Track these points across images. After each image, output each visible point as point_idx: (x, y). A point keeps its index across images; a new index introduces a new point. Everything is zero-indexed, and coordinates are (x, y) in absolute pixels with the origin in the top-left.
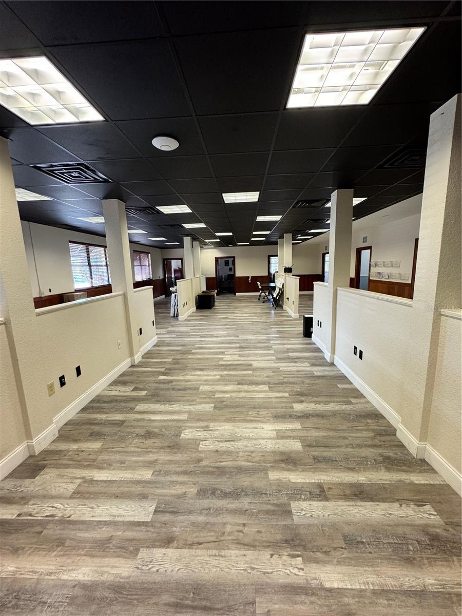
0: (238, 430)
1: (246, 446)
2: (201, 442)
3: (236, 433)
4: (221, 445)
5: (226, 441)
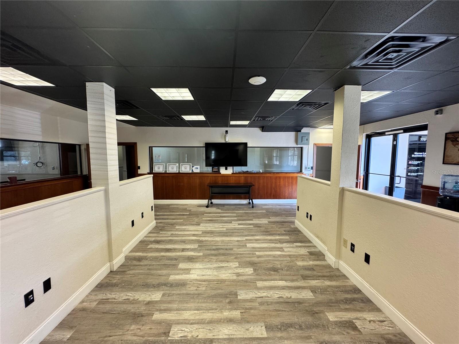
0: (216, 273)
1: (211, 264)
2: (238, 266)
3: (217, 272)
4: (226, 265)
5: (223, 267)
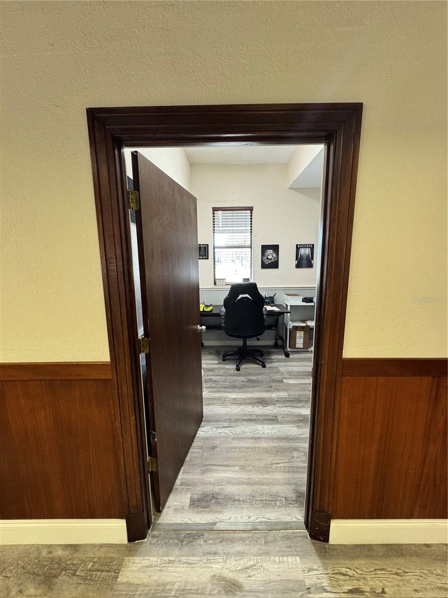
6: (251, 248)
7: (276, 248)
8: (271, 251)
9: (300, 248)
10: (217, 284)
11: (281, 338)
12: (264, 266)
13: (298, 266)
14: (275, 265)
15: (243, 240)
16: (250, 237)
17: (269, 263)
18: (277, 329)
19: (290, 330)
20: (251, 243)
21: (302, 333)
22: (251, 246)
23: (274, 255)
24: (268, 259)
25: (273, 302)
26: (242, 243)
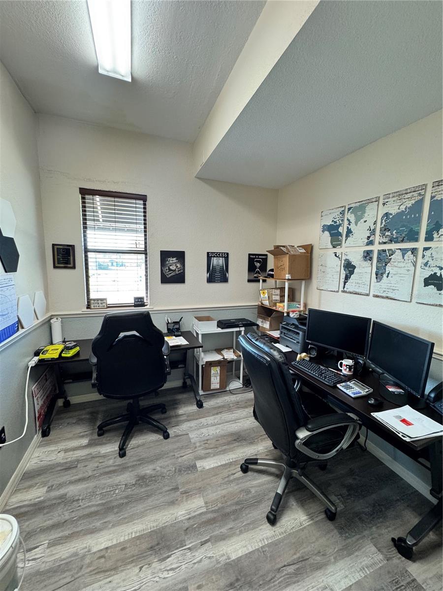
6: (146, 254)
7: (180, 256)
8: (174, 259)
9: (212, 257)
10: (92, 307)
11: (191, 377)
12: (165, 280)
13: (210, 280)
14: (179, 278)
15: (134, 242)
16: (143, 239)
17: (171, 276)
18: (185, 367)
19: (202, 367)
20: (146, 247)
21: (218, 369)
22: (146, 250)
23: (179, 265)
24: (170, 270)
25: (178, 329)
26: (133, 247)
